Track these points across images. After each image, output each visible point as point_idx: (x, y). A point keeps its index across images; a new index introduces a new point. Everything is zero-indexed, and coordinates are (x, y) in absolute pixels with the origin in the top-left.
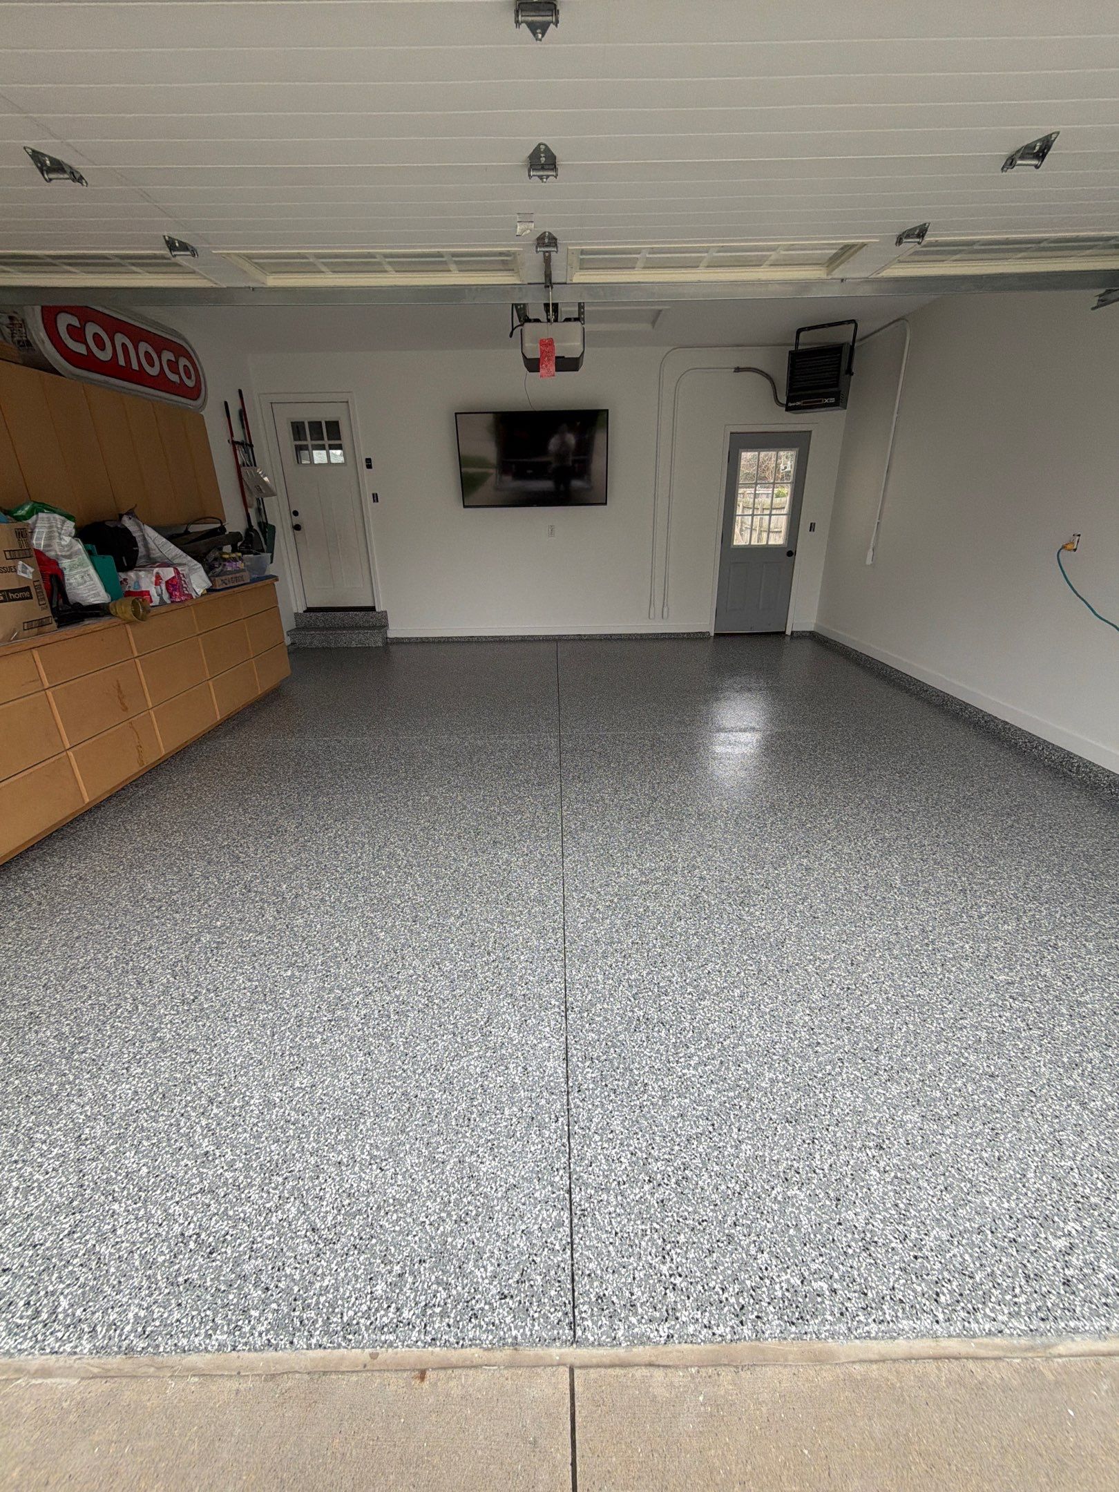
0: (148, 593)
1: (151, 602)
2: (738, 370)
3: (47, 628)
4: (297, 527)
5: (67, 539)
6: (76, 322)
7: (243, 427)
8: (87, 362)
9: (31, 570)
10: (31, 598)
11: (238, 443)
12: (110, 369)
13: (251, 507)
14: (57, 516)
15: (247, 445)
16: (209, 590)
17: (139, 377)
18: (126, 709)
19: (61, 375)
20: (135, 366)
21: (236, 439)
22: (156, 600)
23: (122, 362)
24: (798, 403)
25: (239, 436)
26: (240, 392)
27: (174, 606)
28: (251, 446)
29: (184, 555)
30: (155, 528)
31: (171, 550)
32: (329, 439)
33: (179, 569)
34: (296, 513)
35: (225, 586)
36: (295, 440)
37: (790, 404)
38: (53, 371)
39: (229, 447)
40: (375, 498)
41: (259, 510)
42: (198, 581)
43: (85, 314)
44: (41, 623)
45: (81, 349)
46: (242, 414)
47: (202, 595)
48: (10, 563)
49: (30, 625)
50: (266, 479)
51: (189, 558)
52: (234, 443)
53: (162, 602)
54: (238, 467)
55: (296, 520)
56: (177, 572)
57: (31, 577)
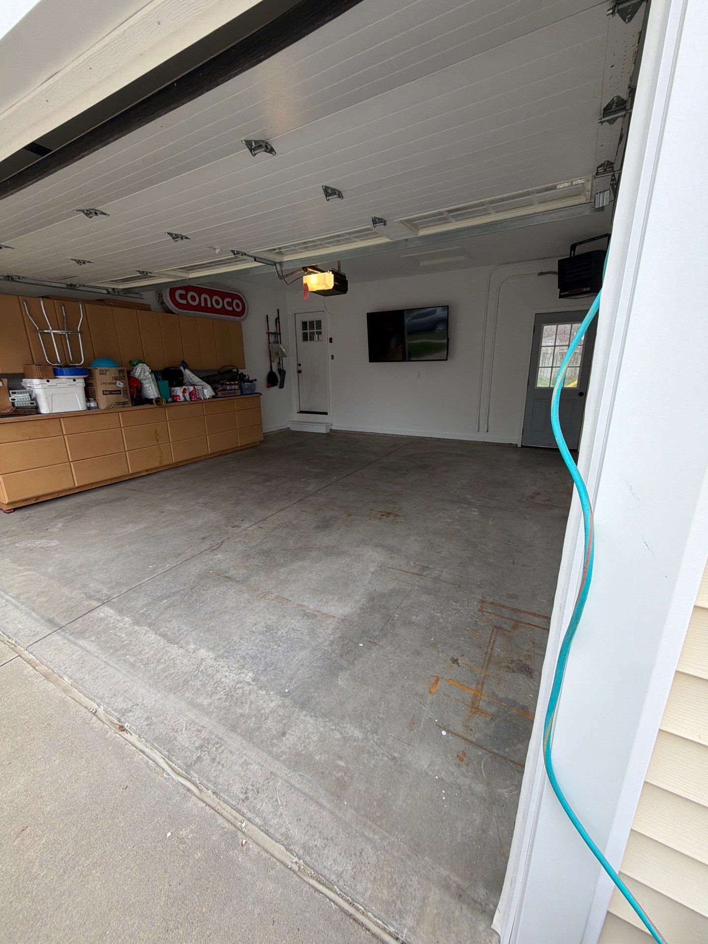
0: (179, 396)
1: (180, 399)
2: (541, 274)
3: (127, 405)
4: (299, 372)
5: (148, 373)
6: (184, 292)
7: (276, 326)
8: (188, 307)
9: (122, 384)
10: (121, 394)
11: (271, 333)
12: (198, 308)
13: (274, 362)
14: (145, 365)
15: (277, 334)
16: (213, 397)
17: (213, 310)
18: (158, 441)
19: (175, 313)
20: (209, 306)
21: (270, 331)
22: (182, 399)
23: (203, 305)
24: (567, 293)
25: (273, 329)
26: (278, 310)
27: (191, 402)
28: (280, 334)
29: (202, 381)
30: (193, 371)
31: (196, 379)
32: (317, 329)
33: (196, 387)
34: (300, 365)
35: (223, 396)
36: (303, 330)
37: (562, 294)
38: (173, 313)
39: (267, 335)
40: (332, 357)
41: (279, 363)
42: (208, 392)
43: (188, 288)
44: (124, 403)
45: (184, 302)
46: (277, 319)
47: (209, 399)
48: (114, 381)
49: (119, 404)
50: (284, 350)
51: (204, 382)
52: (269, 333)
53: (185, 400)
54: (269, 343)
55: (300, 368)
56: (195, 388)
57: (122, 386)
